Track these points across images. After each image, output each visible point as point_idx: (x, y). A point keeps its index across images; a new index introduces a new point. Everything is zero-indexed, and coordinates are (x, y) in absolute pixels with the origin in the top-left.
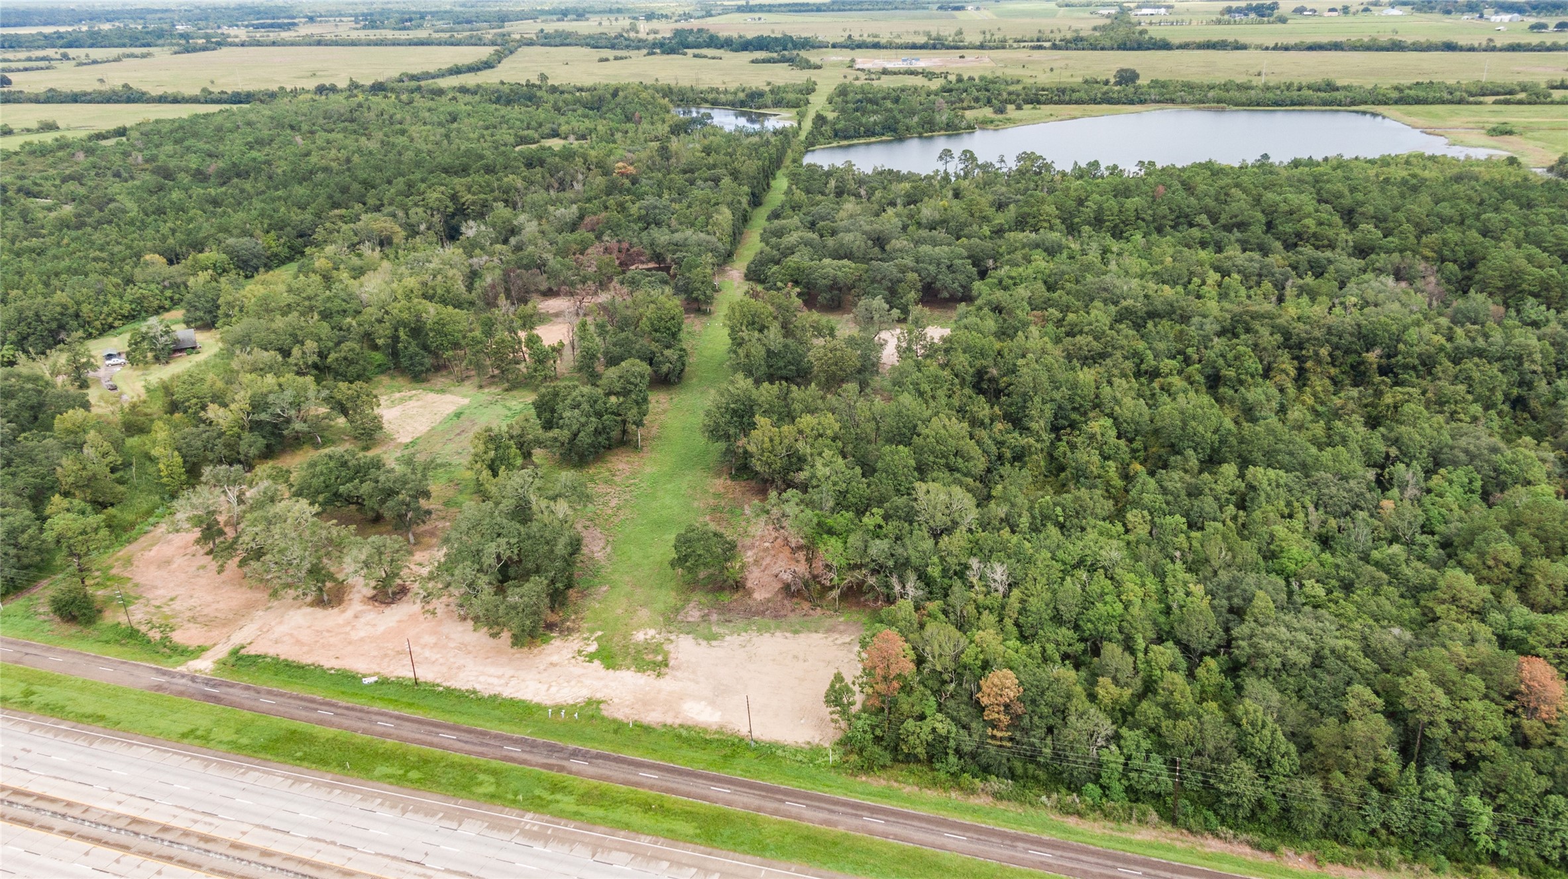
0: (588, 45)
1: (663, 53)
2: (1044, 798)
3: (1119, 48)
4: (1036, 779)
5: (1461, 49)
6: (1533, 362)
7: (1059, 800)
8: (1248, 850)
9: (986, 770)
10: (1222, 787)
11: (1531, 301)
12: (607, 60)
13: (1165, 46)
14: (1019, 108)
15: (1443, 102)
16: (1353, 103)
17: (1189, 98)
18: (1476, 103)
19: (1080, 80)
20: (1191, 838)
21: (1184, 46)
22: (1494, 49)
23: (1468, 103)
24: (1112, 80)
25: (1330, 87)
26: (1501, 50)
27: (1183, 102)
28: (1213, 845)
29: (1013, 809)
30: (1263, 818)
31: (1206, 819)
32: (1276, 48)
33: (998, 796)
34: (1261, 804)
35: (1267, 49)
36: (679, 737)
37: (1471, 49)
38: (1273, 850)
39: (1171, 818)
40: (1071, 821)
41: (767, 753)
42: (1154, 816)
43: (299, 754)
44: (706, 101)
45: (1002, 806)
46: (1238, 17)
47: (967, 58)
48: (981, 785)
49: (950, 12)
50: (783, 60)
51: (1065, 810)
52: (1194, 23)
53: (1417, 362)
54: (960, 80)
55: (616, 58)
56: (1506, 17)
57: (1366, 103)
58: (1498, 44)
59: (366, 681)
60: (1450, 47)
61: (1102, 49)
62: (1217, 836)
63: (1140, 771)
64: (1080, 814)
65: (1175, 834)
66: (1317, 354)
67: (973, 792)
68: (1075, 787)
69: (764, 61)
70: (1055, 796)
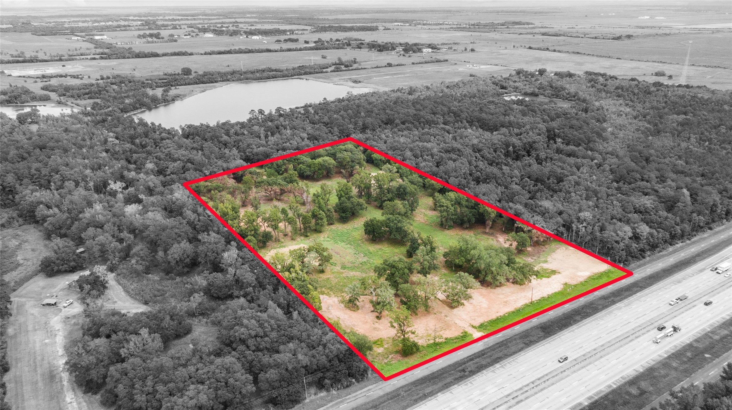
16: (292, 76)
17: (234, 79)
21: (165, 55)
22: (283, 51)
23: (324, 72)
24: (181, 73)
25: (271, 70)
32: (206, 54)
35: (202, 54)
46: (151, 39)
47: (67, 66)
52: (137, 43)
56: (257, 37)
57: (295, 75)
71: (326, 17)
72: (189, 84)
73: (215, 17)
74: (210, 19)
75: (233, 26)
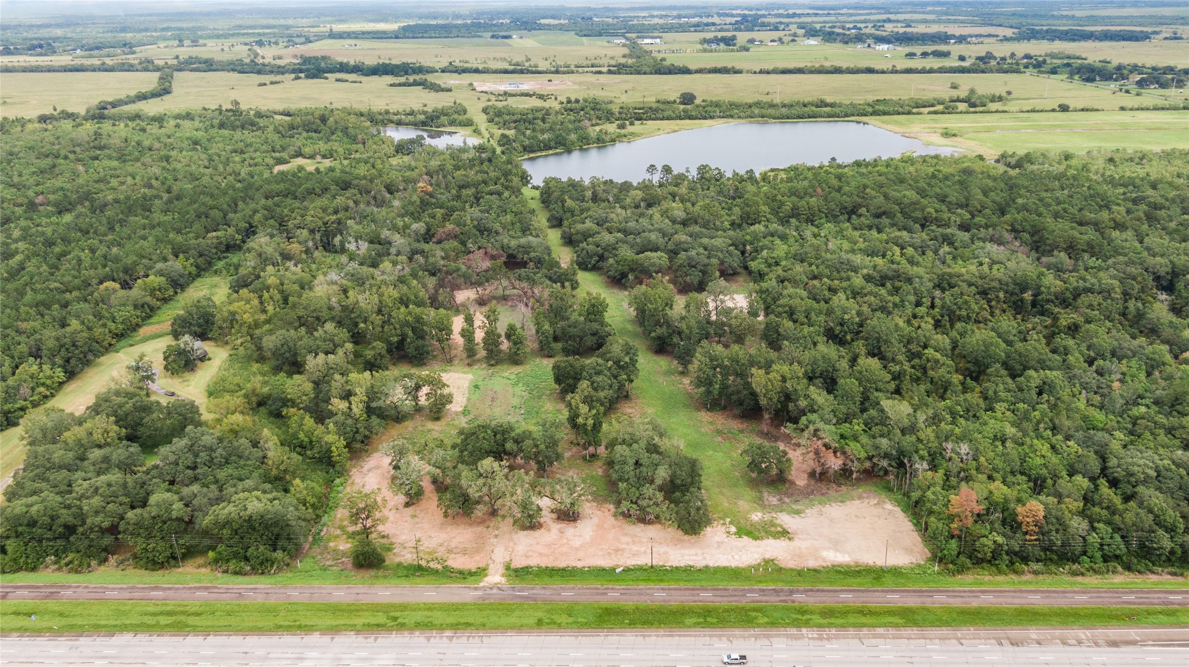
0: (233, 70)
1: (307, 77)
2: (1061, 569)
3: (656, 73)
4: (1051, 560)
5: (877, 72)
6: (1116, 293)
7: (1070, 569)
8: (1169, 577)
9: (1025, 560)
10: (1155, 545)
11: (1086, 256)
12: (265, 84)
13: (685, 71)
14: (632, 124)
15: (899, 114)
16: (846, 116)
17: (742, 114)
18: (918, 114)
19: (653, 99)
20: (1140, 576)
21: (700, 71)
22: (896, 72)
23: (914, 114)
24: (678, 100)
25: (823, 104)
26: (901, 73)
27: (739, 117)
28: (1153, 578)
29: (1048, 579)
30: (1174, 559)
31: (1146, 565)
32: (761, 72)
33: (1036, 573)
34: (1172, 552)
35: (755, 73)
36: (840, 572)
37: (883, 72)
38: (1182, 575)
39: (1128, 568)
40: (1079, 579)
41: (896, 572)
42: (1120, 568)
43: (627, 621)
44: (392, 122)
45: (1041, 577)
46: (714, 46)
47: (554, 82)
48: (1026, 568)
49: (500, 40)
50: (415, 84)
51: (1074, 574)
52: (688, 51)
53: (1053, 298)
54: (569, 102)
55: (272, 83)
56: (885, 47)
57: (853, 115)
58: (898, 68)
59: (618, 571)
60: (870, 71)
61: (645, 73)
62: (1153, 572)
63: (1109, 545)
64: (1083, 574)
65: (1132, 576)
66: (997, 297)
67: (1023, 573)
68: (1075, 560)
69: (400, 85)
70: (1067, 567)
71: (1065, 13)
72: (668, 119)
73: (864, 12)
74: (851, 15)
75: (873, 27)
